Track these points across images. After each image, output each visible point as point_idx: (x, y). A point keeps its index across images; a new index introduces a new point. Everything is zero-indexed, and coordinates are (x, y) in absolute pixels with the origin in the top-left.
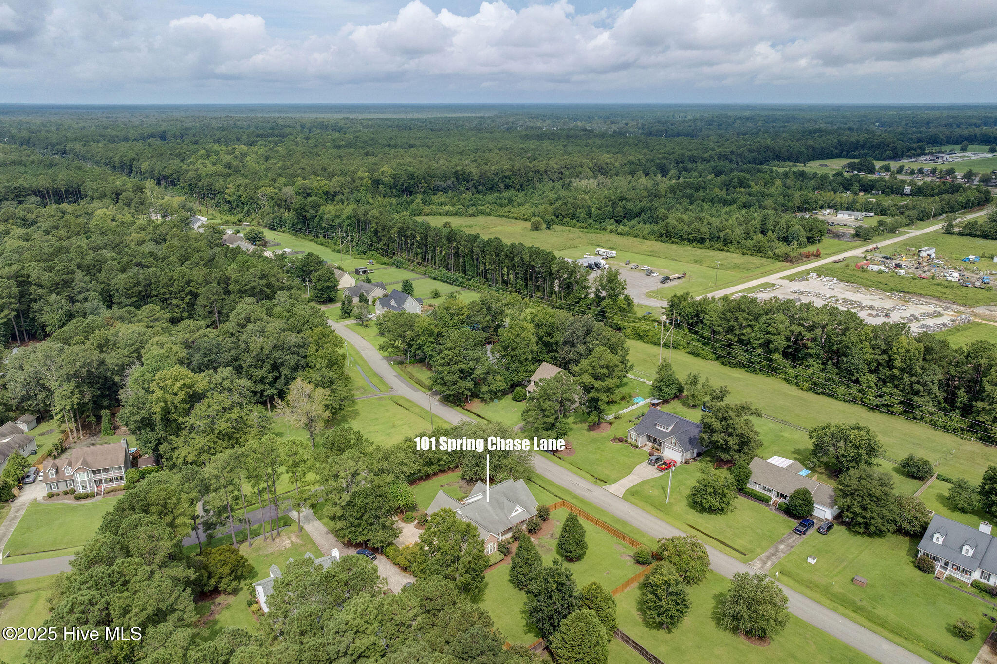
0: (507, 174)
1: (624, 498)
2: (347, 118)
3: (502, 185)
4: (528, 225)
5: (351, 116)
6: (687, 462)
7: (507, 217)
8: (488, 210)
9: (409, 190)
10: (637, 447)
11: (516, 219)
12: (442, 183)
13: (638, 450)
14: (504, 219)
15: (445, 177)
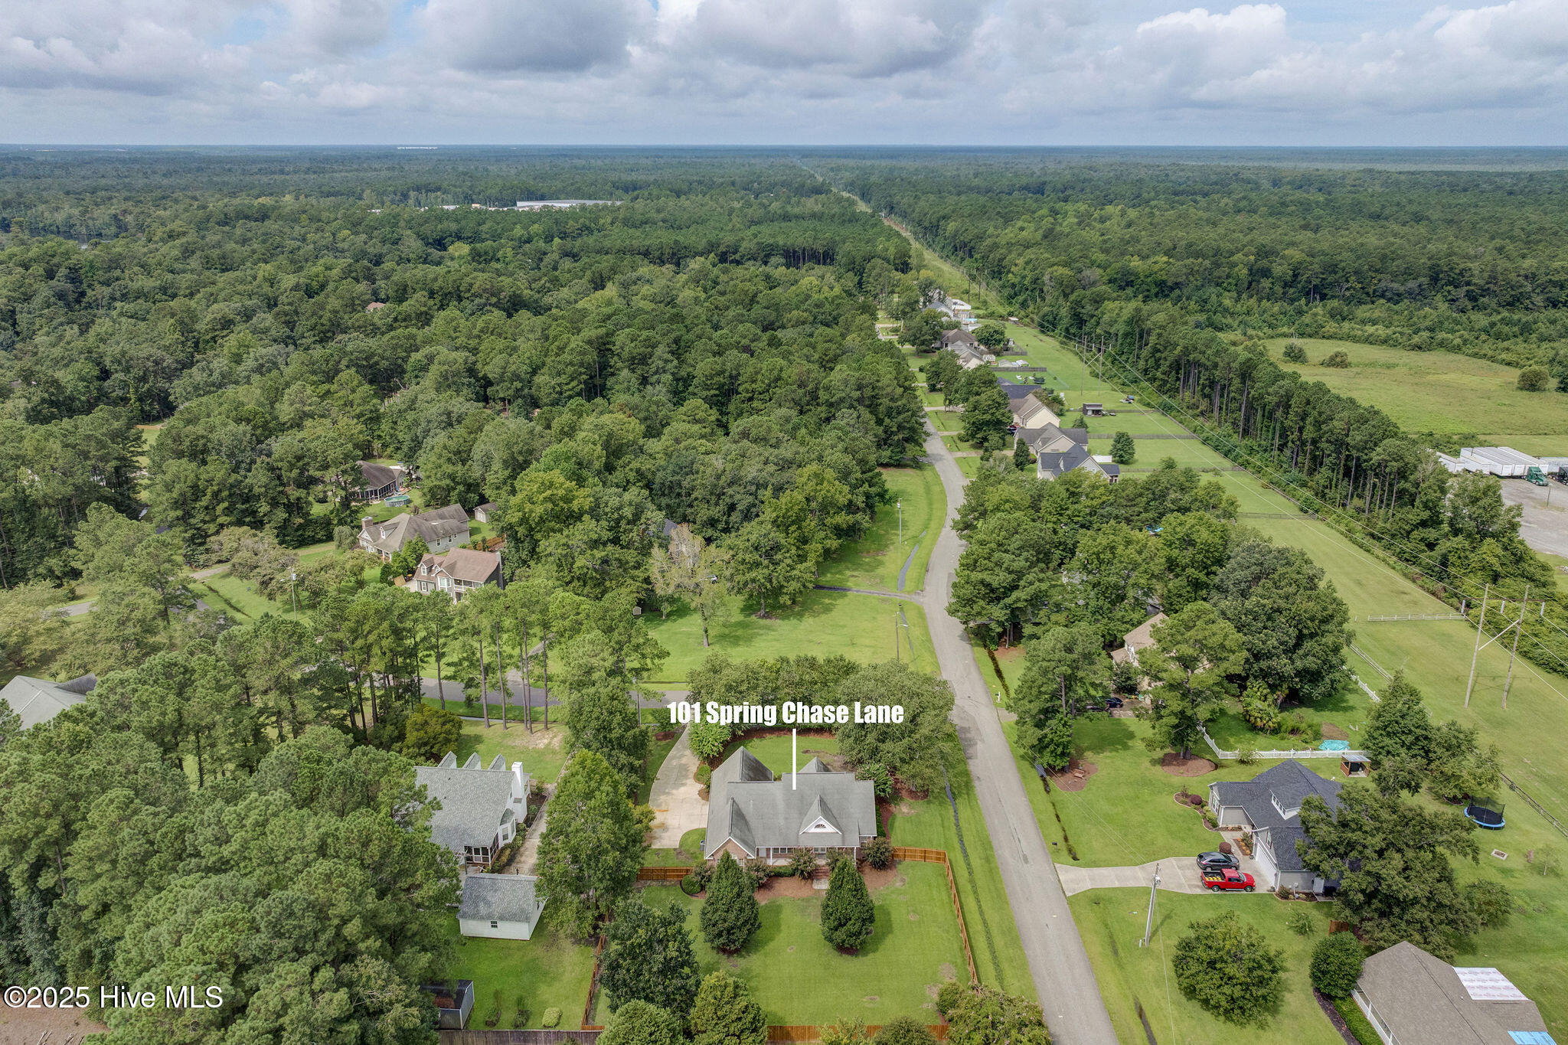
0: (1556, 278)
1: (1073, 902)
2: (1371, 171)
3: (1539, 300)
4: (1514, 375)
5: (1379, 167)
6: (1285, 895)
7: (1492, 359)
8: (1458, 341)
9: (1318, 292)
10: (1215, 825)
11: (1509, 364)
12: (1395, 285)
13: (1213, 832)
14: (1484, 362)
15: (1409, 273)
